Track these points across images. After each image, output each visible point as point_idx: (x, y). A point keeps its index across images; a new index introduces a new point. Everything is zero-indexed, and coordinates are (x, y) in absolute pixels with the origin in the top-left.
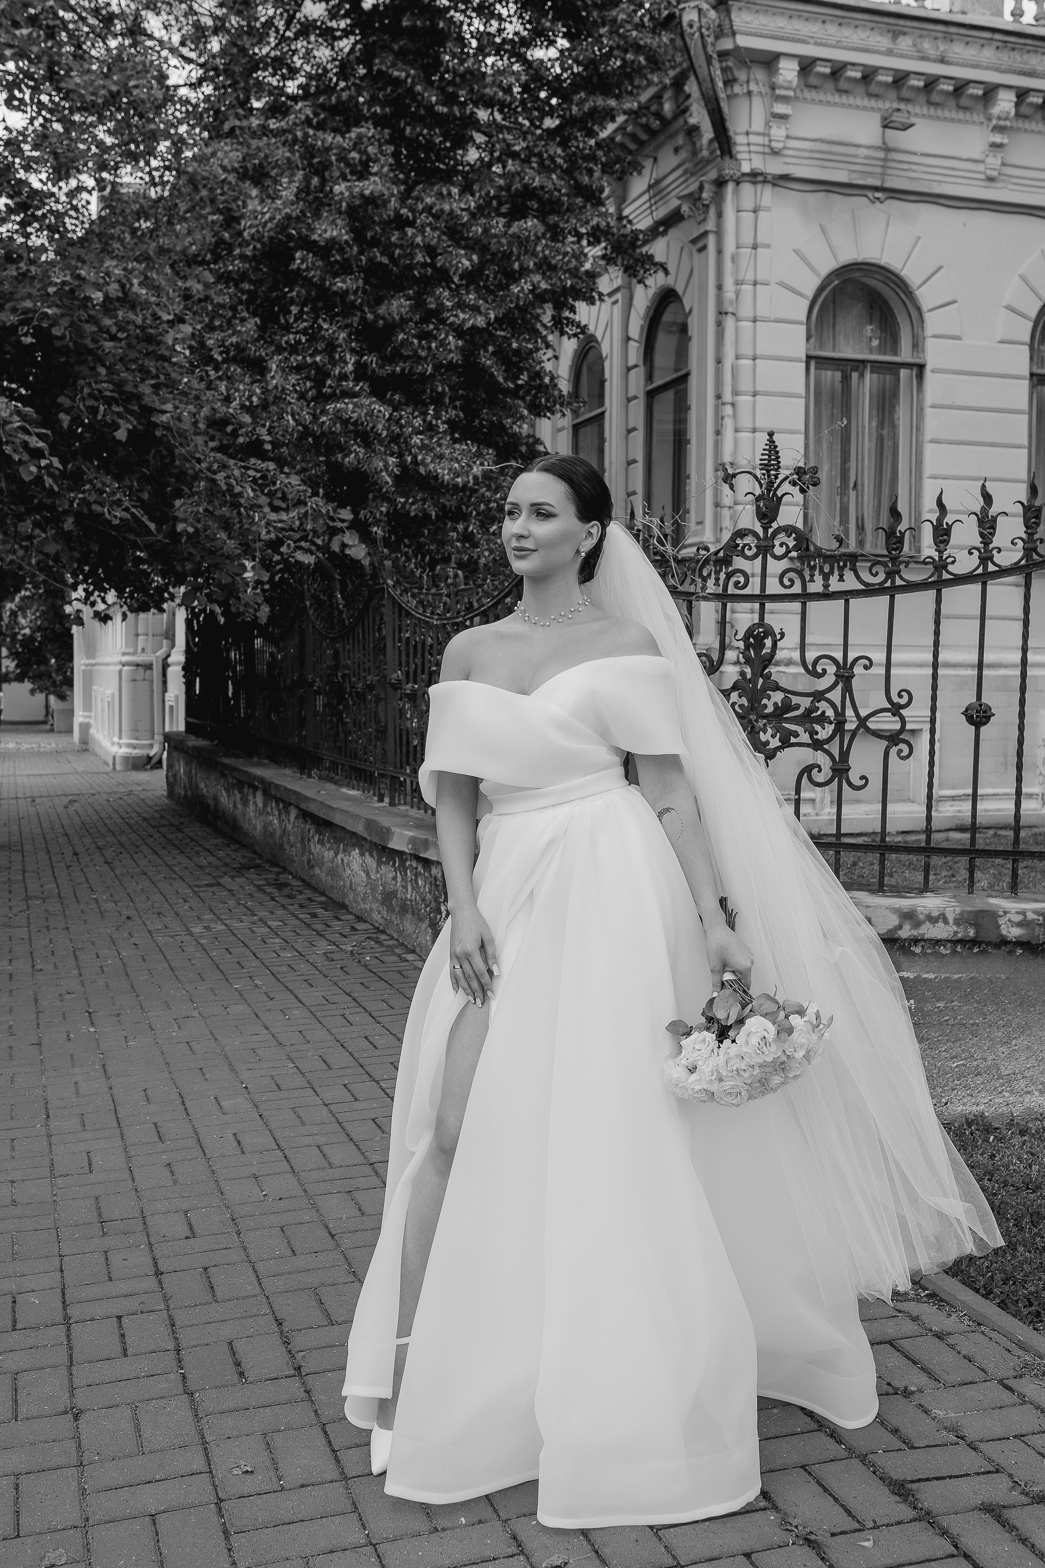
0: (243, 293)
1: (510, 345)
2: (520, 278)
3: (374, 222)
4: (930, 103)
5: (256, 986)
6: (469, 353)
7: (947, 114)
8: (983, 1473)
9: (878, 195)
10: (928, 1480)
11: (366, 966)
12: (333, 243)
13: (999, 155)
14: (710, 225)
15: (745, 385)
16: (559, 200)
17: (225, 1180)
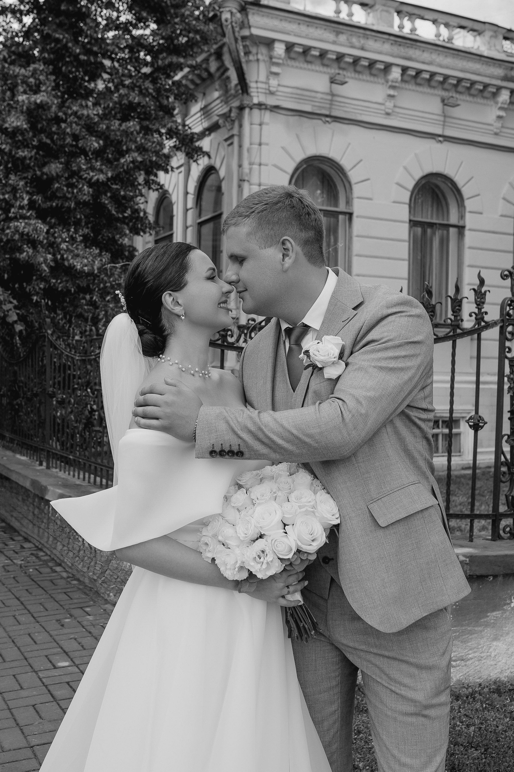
1: (120, 193)
2: (126, 154)
3: (42, 119)
4: (355, 71)
6: (96, 196)
7: (364, 77)
9: (328, 119)
12: (17, 130)
13: (393, 101)
14: (235, 131)
16: (150, 113)
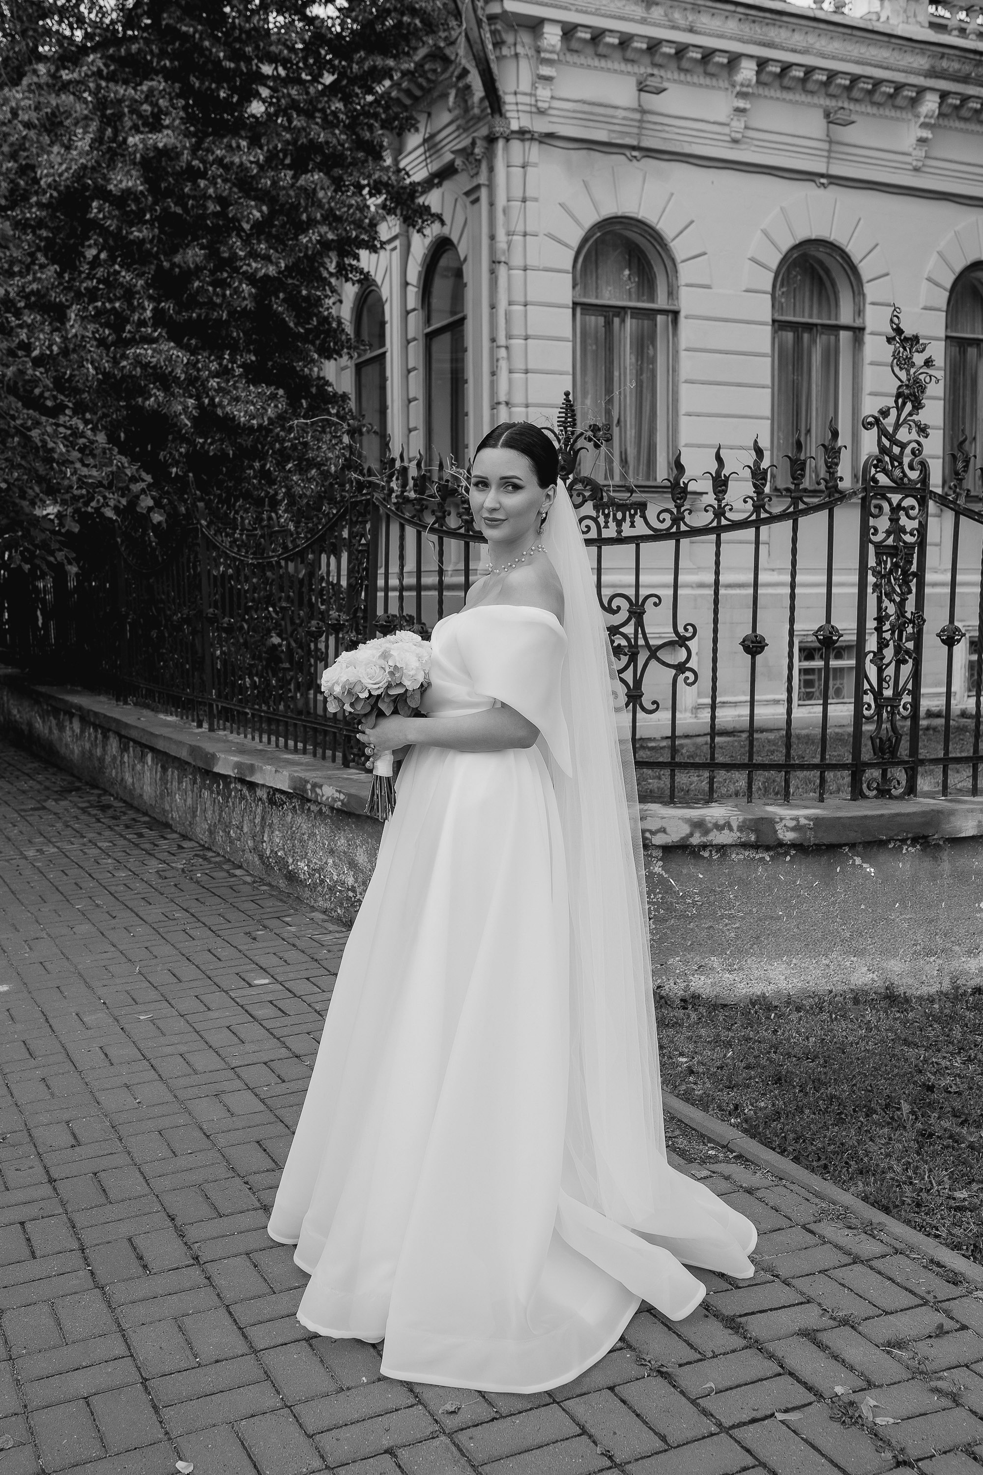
0: (41, 240)
1: (300, 292)
2: (308, 229)
3: (167, 173)
4: (680, 69)
5: (98, 906)
6: (262, 301)
7: (695, 79)
8: (798, 1304)
9: (635, 153)
10: (753, 1313)
11: (198, 882)
12: (128, 193)
13: (743, 119)
14: (483, 179)
15: (518, 330)
16: (342, 154)
17: (98, 1090)
